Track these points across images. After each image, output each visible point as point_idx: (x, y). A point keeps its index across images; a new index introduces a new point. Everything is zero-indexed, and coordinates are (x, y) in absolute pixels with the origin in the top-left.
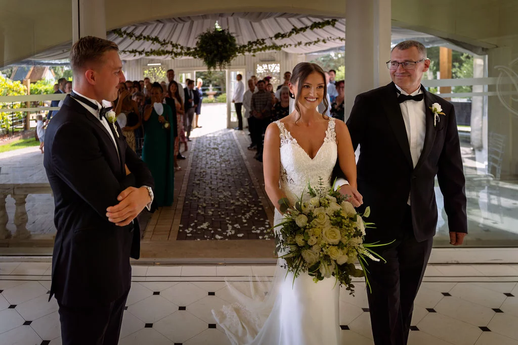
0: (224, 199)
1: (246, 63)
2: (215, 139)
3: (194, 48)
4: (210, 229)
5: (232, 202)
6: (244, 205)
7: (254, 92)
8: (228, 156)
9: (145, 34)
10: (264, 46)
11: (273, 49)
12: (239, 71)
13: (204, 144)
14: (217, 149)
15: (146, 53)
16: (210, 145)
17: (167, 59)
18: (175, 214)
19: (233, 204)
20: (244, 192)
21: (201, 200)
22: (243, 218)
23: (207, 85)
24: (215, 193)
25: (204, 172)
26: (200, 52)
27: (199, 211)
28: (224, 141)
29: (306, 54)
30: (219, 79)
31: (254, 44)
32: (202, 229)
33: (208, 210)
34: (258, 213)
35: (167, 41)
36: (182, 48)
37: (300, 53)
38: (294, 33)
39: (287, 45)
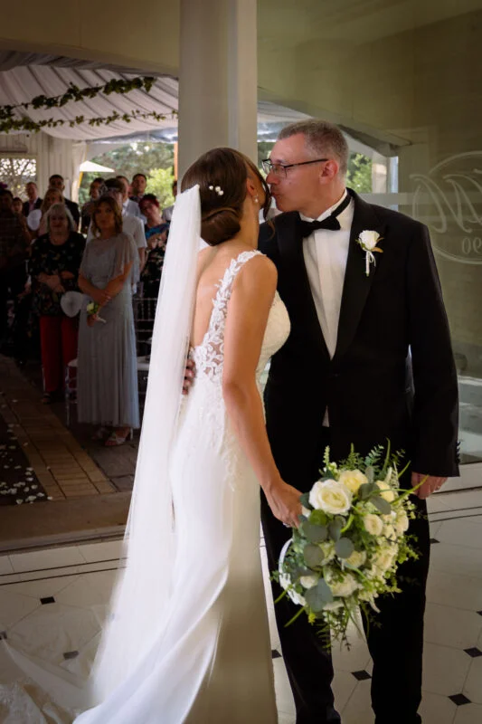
29: (88, 141)
34: (8, 457)
37: (77, 138)
38: (71, 98)
39: (55, 120)
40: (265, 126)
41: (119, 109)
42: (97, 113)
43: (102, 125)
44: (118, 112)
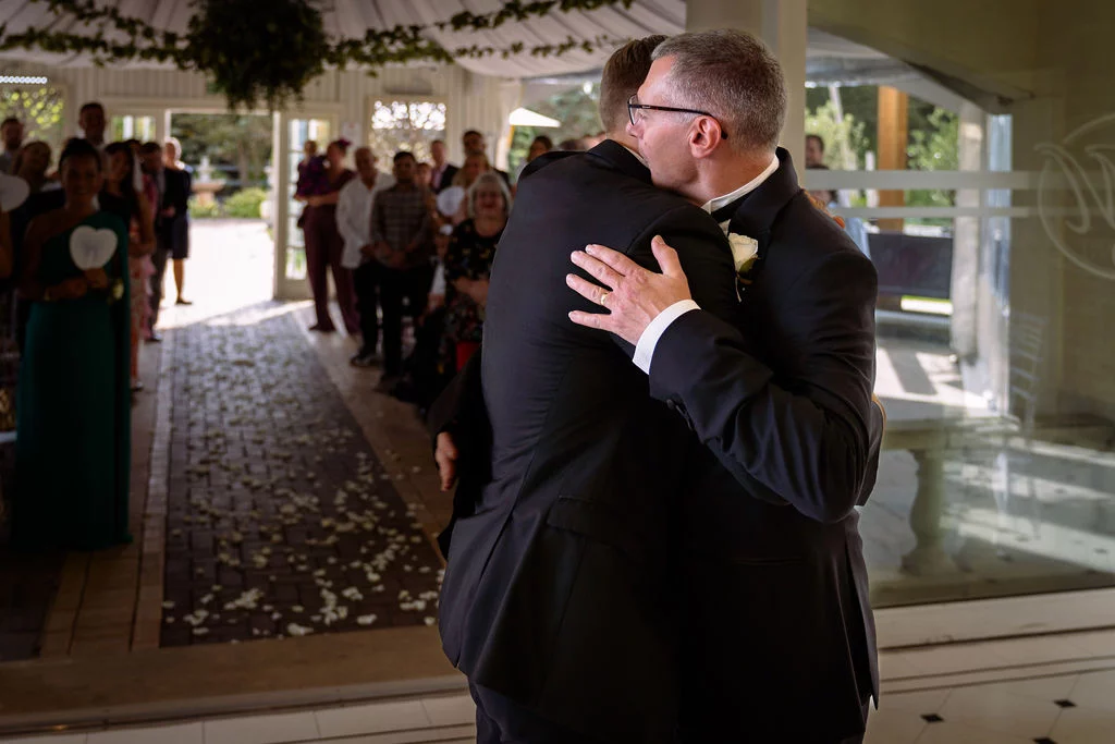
0: (299, 515)
2: (240, 335)
3: (187, 38)
4: (267, 608)
5: (326, 523)
6: (365, 531)
7: (376, 189)
8: (289, 386)
10: (412, 46)
13: (205, 350)
14: (250, 365)
16: (223, 353)
18: (140, 570)
19: (330, 529)
20: (358, 495)
21: (224, 523)
22: (368, 568)
25: (218, 436)
27: (224, 557)
28: (271, 339)
29: (524, 80)
31: (386, 40)
32: (241, 610)
33: (254, 552)
34: (410, 553)
37: (509, 75)
39: (480, 48)
41: (576, 33)
42: (540, 38)
43: (551, 57)
44: (576, 38)
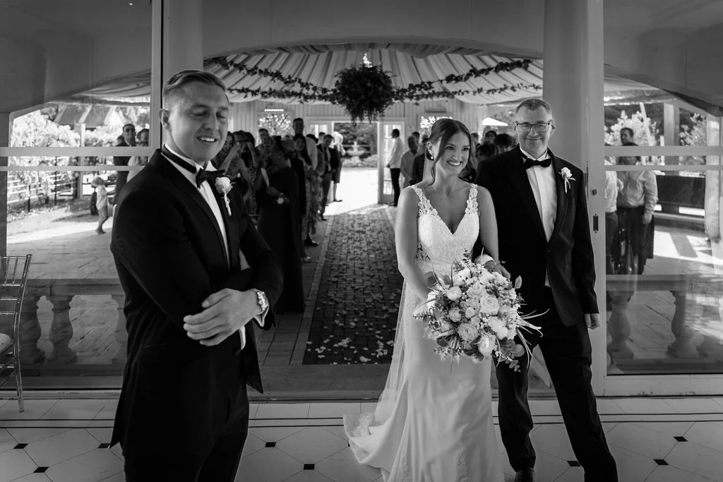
0: (373, 304)
1: (406, 114)
2: (361, 219)
3: (332, 90)
4: (352, 347)
5: (384, 308)
9: (262, 67)
10: (431, 91)
11: (444, 96)
12: (396, 124)
13: (346, 225)
14: (364, 232)
15: (263, 93)
16: (353, 227)
17: (293, 103)
18: (301, 325)
19: (386, 311)
21: (340, 305)
23: (349, 141)
24: (359, 295)
25: (344, 264)
26: (341, 96)
27: (337, 322)
28: (374, 221)
30: (367, 134)
31: (417, 89)
32: (341, 347)
33: (350, 320)
35: (293, 79)
36: (315, 89)
37: (481, 103)
38: (472, 75)
39: (463, 91)
40: (619, 93)
41: (509, 82)
42: (493, 85)
43: (496, 94)
44: (508, 84)
